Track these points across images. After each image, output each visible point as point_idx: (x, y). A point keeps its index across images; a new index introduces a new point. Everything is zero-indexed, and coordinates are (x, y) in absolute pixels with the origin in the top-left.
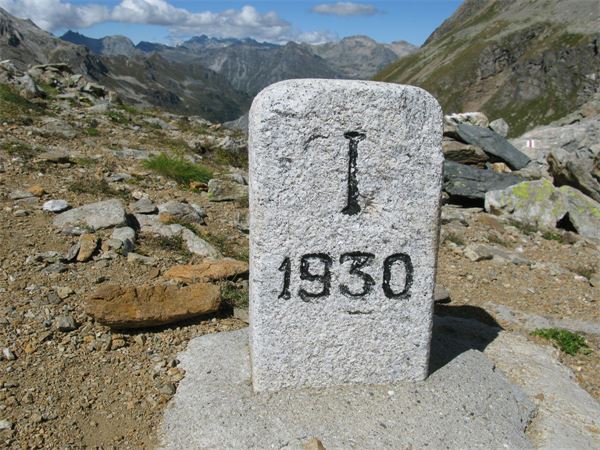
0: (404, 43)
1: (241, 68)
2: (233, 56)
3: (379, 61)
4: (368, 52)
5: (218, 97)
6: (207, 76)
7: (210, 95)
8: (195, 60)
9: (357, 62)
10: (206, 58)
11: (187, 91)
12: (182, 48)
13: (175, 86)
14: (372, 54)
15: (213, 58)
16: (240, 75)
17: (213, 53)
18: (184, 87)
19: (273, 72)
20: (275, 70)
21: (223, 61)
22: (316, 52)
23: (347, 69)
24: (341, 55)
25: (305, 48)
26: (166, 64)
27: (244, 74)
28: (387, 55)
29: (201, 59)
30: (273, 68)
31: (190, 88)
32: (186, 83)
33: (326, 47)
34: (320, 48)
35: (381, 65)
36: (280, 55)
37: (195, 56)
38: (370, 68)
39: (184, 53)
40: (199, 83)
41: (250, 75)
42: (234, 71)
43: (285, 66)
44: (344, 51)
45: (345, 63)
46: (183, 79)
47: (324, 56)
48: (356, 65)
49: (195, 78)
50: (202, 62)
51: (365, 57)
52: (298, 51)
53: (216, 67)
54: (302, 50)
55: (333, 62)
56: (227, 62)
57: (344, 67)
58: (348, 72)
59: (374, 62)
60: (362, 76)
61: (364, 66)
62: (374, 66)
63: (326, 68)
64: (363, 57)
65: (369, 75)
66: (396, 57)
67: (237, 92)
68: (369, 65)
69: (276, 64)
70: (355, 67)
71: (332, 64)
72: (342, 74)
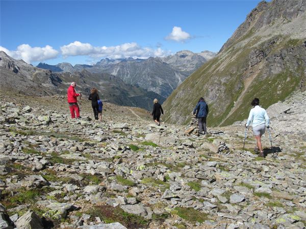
0: (207, 51)
1: (127, 72)
2: (123, 67)
3: (195, 62)
4: (190, 58)
5: (117, 88)
6: (111, 78)
7: (113, 88)
8: (104, 71)
9: (184, 63)
10: (109, 69)
11: (101, 87)
12: (97, 65)
13: (95, 85)
14: (192, 58)
15: (113, 69)
16: (127, 76)
17: (112, 66)
18: (99, 85)
19: (143, 73)
20: (145, 72)
21: (118, 70)
22: (163, 61)
23: (180, 68)
24: (176, 61)
25: (158, 60)
26: (90, 75)
27: (129, 75)
28: (200, 58)
29: (106, 70)
30: (143, 71)
31: (103, 85)
32: (101, 83)
33: (169, 58)
34: (165, 59)
35: (197, 64)
36: (146, 64)
37: (104, 69)
38: (192, 66)
39: (98, 68)
40: (107, 82)
41: (132, 76)
42: (123, 74)
43: (149, 70)
44: (177, 58)
45: (179, 65)
46: (99, 81)
47: (168, 63)
48: (184, 65)
49: (105, 80)
50: (107, 72)
51: (188, 61)
52: (155, 61)
53: (114, 73)
56: (119, 70)
57: (178, 67)
58: (180, 69)
59: (193, 63)
60: (188, 70)
61: (189, 65)
62: (193, 65)
63: (170, 68)
64: (187, 61)
65: (191, 69)
66: (204, 59)
67: (126, 85)
68: (191, 64)
69: (144, 69)
70: (184, 66)
71: (172, 66)
72: (178, 70)
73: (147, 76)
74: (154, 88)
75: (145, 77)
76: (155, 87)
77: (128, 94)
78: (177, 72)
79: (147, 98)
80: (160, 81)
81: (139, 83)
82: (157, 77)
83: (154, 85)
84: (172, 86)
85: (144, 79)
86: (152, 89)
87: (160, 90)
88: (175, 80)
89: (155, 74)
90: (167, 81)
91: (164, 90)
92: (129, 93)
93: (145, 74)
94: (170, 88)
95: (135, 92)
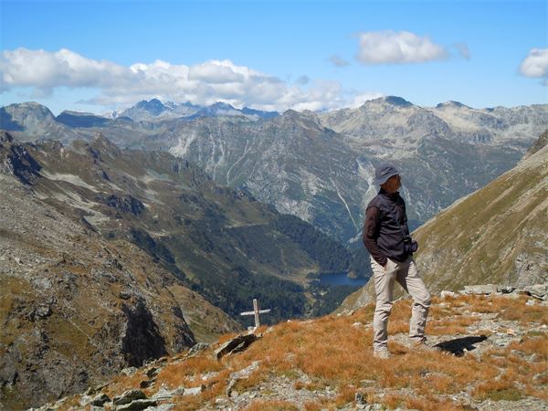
0: (458, 104)
1: (217, 149)
2: (205, 132)
3: (420, 134)
4: (403, 121)
5: (194, 199)
6: (176, 168)
7: (184, 197)
8: (147, 138)
9: (386, 137)
10: (163, 136)
11: (149, 192)
12: (125, 119)
13: (131, 184)
14: (410, 123)
15: (175, 136)
16: (216, 160)
17: (175, 127)
18: (144, 186)
19: (265, 156)
21: (190, 140)
22: (325, 124)
23: (372, 148)
24: (364, 127)
25: (309, 119)
27: (221, 159)
28: (432, 124)
29: (156, 136)
30: (265, 149)
31: (154, 186)
32: (147, 180)
33: (341, 116)
34: (330, 118)
35: (423, 140)
36: (273, 130)
37: (145, 131)
38: (408, 145)
39: (128, 127)
40: (166, 178)
41: (230, 160)
42: (206, 155)
43: (282, 146)
44: (367, 118)
45: (370, 139)
46: (143, 173)
47: (337, 130)
48: (386, 141)
49: (159, 171)
50: (158, 142)
51: (399, 129)
52: (302, 125)
53: (179, 150)
54: (306, 122)
55: (351, 137)
56: (194, 142)
57: (369, 145)
58: (373, 153)
59: (413, 135)
60: (395, 157)
61: (399, 142)
62: (413, 142)
63: (343, 148)
64: (396, 129)
65: (406, 154)
66: (446, 127)
67: (221, 191)
68: (406, 140)
69: (269, 143)
70: (385, 144)
71: (351, 141)
72: (366, 156)
73: (275, 165)
74: (295, 203)
75: (270, 167)
76: (298, 199)
77: (223, 217)
78: (363, 160)
79: (276, 234)
80: (312, 184)
81: (250, 185)
82: (304, 171)
83: (295, 193)
84: (348, 200)
85: (265, 174)
86: (288, 207)
87: (311, 210)
88: (356, 182)
89: (300, 162)
90: (334, 185)
91: (322, 210)
92: (227, 215)
93: (269, 160)
94: (340, 205)
95: (243, 214)
